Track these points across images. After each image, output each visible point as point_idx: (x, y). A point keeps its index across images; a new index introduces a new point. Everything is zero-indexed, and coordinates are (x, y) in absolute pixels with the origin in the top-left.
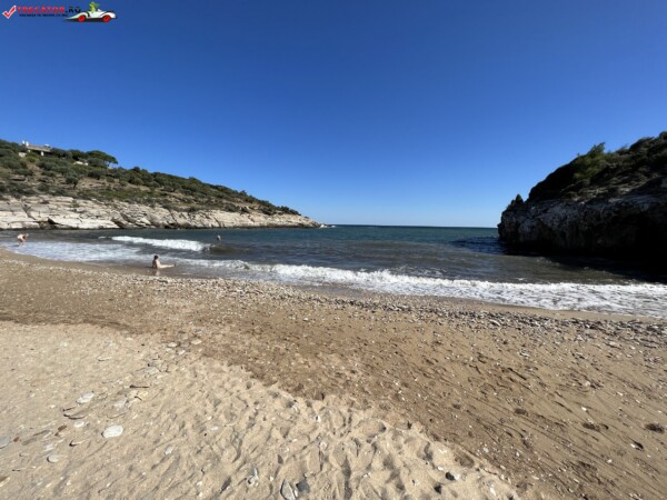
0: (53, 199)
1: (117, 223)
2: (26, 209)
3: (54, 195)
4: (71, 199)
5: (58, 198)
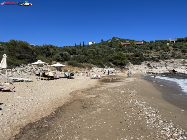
0: (175, 60)
2: (166, 65)
3: (176, 58)
4: (183, 60)
5: (178, 60)
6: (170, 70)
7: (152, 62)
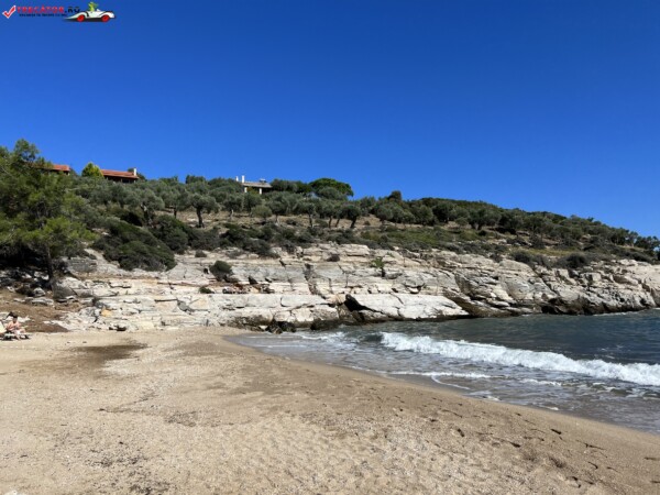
1: (459, 301)
2: (308, 272)
4: (364, 249)
6: (332, 298)
7: (234, 256)
